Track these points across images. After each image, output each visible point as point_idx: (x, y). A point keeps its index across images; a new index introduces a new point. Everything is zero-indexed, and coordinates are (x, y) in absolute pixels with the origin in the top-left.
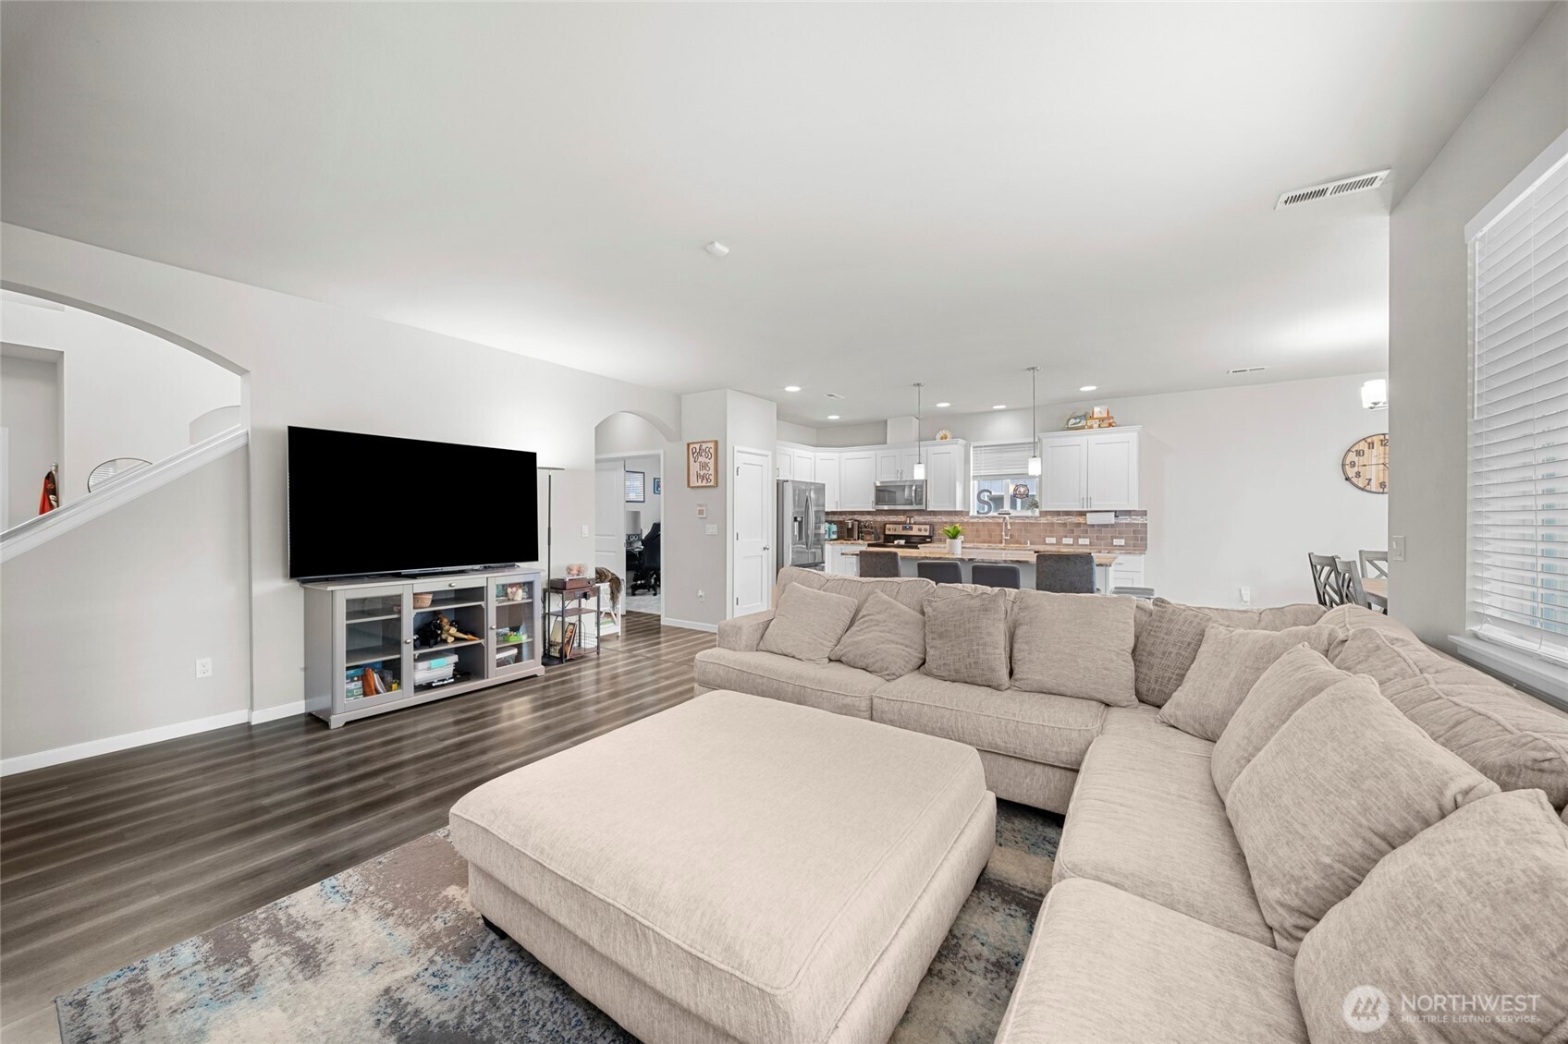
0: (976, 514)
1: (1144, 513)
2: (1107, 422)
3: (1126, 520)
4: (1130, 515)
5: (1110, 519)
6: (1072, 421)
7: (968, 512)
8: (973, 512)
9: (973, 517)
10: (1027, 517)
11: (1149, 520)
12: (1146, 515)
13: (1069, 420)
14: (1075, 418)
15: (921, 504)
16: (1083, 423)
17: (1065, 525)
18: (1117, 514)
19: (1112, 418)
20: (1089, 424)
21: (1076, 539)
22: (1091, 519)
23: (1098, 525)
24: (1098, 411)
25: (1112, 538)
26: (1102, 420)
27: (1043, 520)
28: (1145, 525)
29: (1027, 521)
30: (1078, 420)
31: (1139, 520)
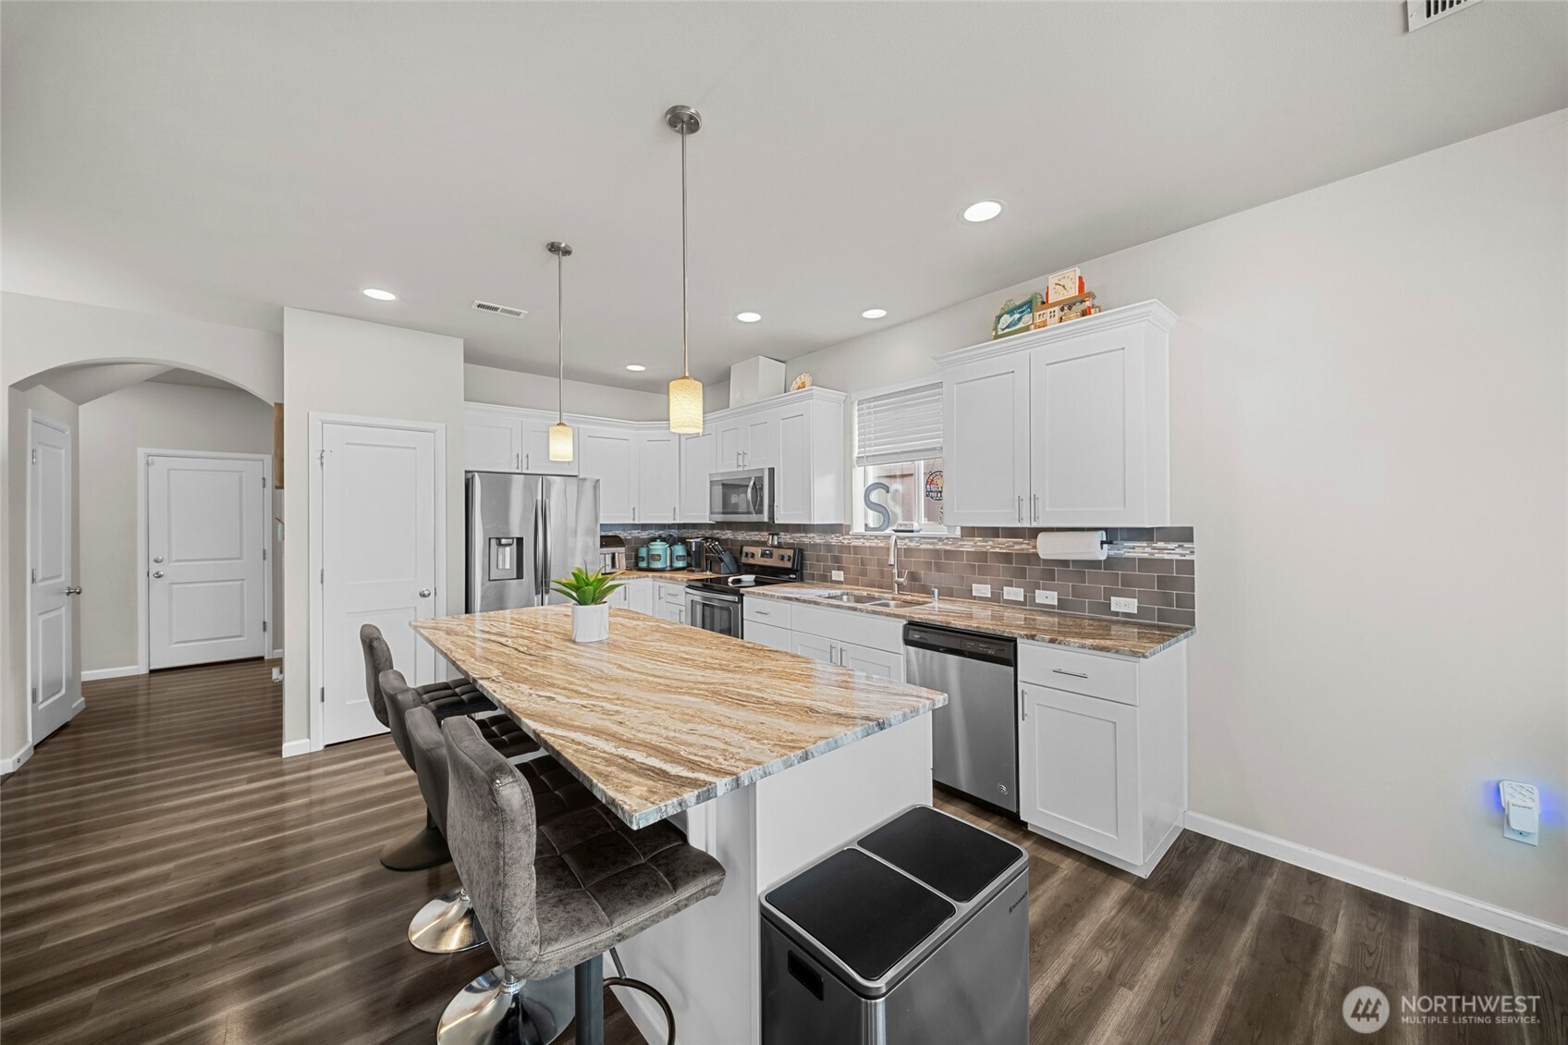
0: (862, 530)
1: (1185, 535)
2: (1079, 307)
3: (1140, 550)
4: (1151, 540)
5: (1092, 549)
6: (1006, 319)
7: (849, 527)
8: (858, 528)
9: (858, 537)
10: (940, 539)
11: (1199, 553)
12: (1191, 540)
13: (999, 317)
14: (1011, 312)
15: (760, 512)
16: (1027, 319)
17: (1007, 557)
18: (1112, 536)
19: (1091, 295)
20: (1038, 321)
21: (1031, 590)
22: (1048, 547)
23: (1075, 562)
24: (1062, 285)
25: (1110, 593)
26: (1068, 305)
27: (969, 546)
28: (1188, 566)
29: (940, 546)
30: (1017, 316)
31: (1171, 552)
